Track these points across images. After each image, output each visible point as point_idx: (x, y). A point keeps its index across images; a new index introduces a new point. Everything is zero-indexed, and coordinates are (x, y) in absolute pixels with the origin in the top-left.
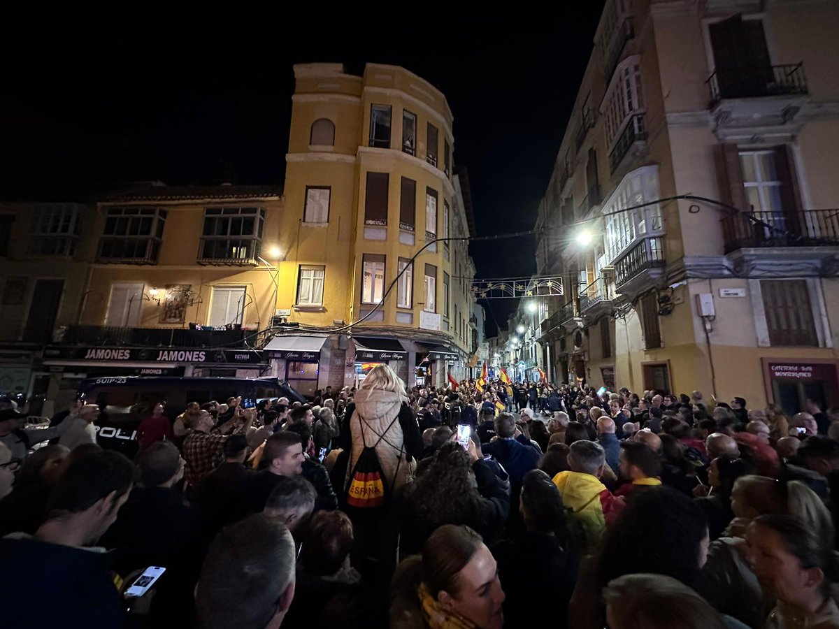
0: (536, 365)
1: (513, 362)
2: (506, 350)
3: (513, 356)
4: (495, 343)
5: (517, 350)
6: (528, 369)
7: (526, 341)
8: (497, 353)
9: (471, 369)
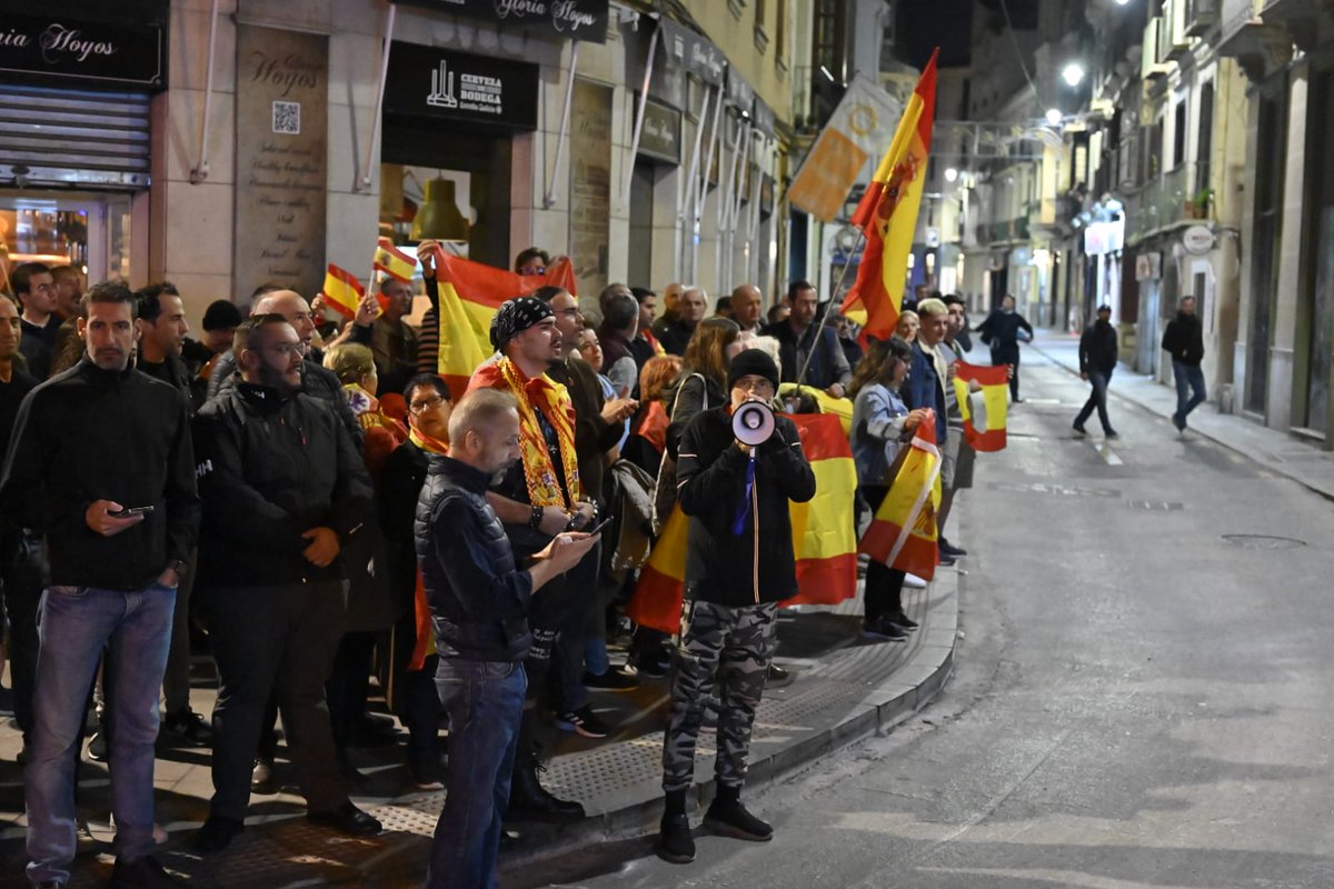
0: (1202, 209)
1: (1048, 214)
2: (1020, 134)
3: (1051, 178)
4: (952, 98)
5: (1082, 139)
6: (1149, 244)
7: (1149, 67)
8: (962, 164)
9: (800, 222)
